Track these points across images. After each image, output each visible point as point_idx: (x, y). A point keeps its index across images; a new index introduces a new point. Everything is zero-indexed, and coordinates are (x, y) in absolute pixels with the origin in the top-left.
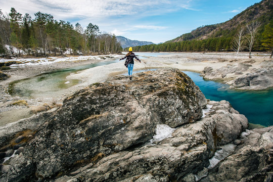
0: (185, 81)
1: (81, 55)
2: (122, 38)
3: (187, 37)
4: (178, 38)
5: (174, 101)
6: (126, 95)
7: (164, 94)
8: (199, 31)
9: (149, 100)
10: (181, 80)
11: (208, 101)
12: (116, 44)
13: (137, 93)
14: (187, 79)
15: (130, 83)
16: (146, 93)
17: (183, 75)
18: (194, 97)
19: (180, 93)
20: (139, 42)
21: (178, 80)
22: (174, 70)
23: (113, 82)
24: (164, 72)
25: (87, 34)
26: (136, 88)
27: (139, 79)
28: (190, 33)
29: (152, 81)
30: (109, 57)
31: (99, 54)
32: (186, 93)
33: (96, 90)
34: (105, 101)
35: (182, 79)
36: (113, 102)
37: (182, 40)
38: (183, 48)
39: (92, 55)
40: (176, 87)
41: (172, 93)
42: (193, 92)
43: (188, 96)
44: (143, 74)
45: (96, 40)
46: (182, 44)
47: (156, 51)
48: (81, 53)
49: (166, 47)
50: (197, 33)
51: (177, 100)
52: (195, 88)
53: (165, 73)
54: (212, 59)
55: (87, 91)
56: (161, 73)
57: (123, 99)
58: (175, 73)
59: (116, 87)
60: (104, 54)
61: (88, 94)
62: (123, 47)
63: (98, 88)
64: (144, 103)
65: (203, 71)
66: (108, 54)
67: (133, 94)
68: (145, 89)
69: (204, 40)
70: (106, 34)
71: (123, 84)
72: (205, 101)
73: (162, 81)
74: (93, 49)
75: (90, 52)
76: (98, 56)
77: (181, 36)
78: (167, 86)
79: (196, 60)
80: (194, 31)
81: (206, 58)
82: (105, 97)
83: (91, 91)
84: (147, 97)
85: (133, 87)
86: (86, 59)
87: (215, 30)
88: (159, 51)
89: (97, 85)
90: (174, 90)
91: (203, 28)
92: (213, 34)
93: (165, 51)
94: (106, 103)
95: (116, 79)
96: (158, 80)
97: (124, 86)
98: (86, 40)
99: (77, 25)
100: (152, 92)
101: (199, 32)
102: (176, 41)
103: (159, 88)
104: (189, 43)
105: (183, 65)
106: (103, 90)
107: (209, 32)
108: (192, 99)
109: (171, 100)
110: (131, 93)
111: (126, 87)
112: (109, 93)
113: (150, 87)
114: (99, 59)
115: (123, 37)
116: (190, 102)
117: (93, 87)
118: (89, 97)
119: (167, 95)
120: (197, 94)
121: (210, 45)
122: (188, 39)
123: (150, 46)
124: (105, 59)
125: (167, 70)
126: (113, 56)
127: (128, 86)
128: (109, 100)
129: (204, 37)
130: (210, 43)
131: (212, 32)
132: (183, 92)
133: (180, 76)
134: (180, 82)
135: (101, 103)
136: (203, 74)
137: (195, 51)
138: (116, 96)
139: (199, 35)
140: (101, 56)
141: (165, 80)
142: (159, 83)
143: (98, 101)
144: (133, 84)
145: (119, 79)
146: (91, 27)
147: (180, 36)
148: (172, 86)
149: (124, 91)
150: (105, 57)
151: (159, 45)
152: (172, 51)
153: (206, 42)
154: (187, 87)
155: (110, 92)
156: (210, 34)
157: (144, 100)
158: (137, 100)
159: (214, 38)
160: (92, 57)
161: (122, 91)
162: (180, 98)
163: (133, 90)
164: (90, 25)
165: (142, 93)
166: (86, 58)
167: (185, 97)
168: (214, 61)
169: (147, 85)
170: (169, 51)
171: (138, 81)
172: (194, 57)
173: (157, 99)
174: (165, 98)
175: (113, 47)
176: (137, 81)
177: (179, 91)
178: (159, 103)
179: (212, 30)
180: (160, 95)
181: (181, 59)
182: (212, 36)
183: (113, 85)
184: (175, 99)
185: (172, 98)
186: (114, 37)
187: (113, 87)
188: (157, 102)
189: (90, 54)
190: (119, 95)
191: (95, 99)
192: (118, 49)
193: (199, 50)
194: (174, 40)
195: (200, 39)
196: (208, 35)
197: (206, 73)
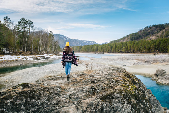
0: (134, 83)
1: (8, 54)
2: (61, 37)
3: (135, 37)
4: (124, 38)
5: (121, 106)
6: (61, 98)
7: (108, 98)
8: (147, 30)
9: (90, 105)
10: (128, 81)
11: (165, 109)
12: (53, 43)
13: (75, 96)
14: (135, 80)
15: (67, 84)
16: (87, 97)
17: (131, 76)
18: (146, 102)
19: (128, 96)
20: (80, 41)
21: (125, 81)
22: (120, 70)
23: (45, 83)
24: (108, 72)
25: (19, 29)
26: (74, 90)
27: (78, 79)
28: (137, 33)
29: (93, 82)
30: (44, 58)
31: (31, 54)
32: (136, 96)
33: (22, 92)
34: (33, 107)
35: (130, 80)
36: (44, 108)
37: (129, 40)
38: (130, 49)
39: (23, 55)
40: (123, 88)
41: (119, 95)
42: (144, 96)
43: (139, 101)
44: (84, 75)
45: (28, 37)
46: (129, 45)
47: (100, 52)
48: (8, 52)
49: (112, 48)
50: (144, 33)
51: (125, 104)
52: (146, 91)
53: (110, 73)
54: (164, 60)
55: (8, 94)
56: (105, 73)
57: (57, 104)
58: (121, 74)
59: (48, 89)
60: (38, 54)
61: (10, 97)
62: (61, 47)
63: (25, 89)
64: (84, 109)
65: (155, 75)
66: (43, 54)
67: (70, 98)
68: (86, 92)
69: (153, 41)
70: (41, 32)
71: (58, 85)
72: (160, 109)
73: (106, 82)
74: (24, 47)
75: (20, 51)
76: (30, 56)
77: (128, 36)
78: (112, 87)
79: (146, 61)
80: (141, 30)
81: (157, 60)
82: (34, 100)
83: (15, 94)
84: (88, 101)
85: (71, 89)
86: (14, 59)
87: (164, 30)
88: (103, 52)
89: (25, 85)
90: (121, 92)
91: (150, 28)
92: (163, 33)
93: (110, 52)
94: (34, 109)
95: (50, 80)
96: (100, 81)
97: (59, 87)
98: (16, 37)
99: (6, 18)
100: (93, 94)
101: (148, 32)
102: (122, 41)
103: (103, 90)
104: (137, 44)
105: (131, 67)
106: (31, 92)
107: (158, 32)
108: (143, 104)
109: (118, 105)
110: (68, 97)
111: (61, 88)
112: (39, 96)
113: (92, 88)
114: (32, 59)
115: (61, 35)
116: (142, 108)
117: (18, 88)
118: (11, 102)
119: (113, 98)
120: (149, 99)
121: (161, 46)
122: (135, 39)
123: (93, 46)
124: (38, 59)
125: (112, 70)
126: (49, 56)
127: (64, 87)
128: (38, 105)
129: (153, 38)
130: (160, 43)
131: (161, 32)
132: (131, 95)
133: (128, 77)
134: (127, 83)
135: (27, 109)
136: (155, 78)
137: (144, 52)
138: (48, 100)
139: (147, 35)
140: (34, 56)
141: (109, 81)
142: (103, 84)
143: (22, 107)
144: (71, 85)
145: (53, 79)
146: (23, 22)
147: (126, 36)
148: (118, 87)
149: (59, 94)
150: (39, 58)
151: (103, 45)
152: (118, 52)
153: (155, 42)
154: (136, 89)
155: (40, 94)
156: (160, 34)
157: (85, 105)
158: (74, 104)
159: (164, 39)
160: (22, 57)
161: (56, 94)
162: (129, 103)
163: (70, 93)
164: (23, 19)
165: (82, 96)
166: (14, 57)
167: (134, 101)
168: (167, 63)
169: (88, 86)
170: (115, 52)
171: (77, 82)
172: (143, 59)
173: (101, 103)
174: (111, 102)
175: (49, 47)
176: (75, 82)
177: (127, 93)
178: (103, 108)
179: (161, 30)
180: (103, 98)
181: (129, 61)
182: (162, 36)
183: (45, 86)
184: (123, 104)
185: (119, 102)
186: (51, 35)
187: (45, 88)
188: (100, 107)
189: (20, 54)
190: (52, 98)
191: (19, 104)
192: (55, 49)
193: (149, 51)
194: (119, 40)
195: (149, 39)
196: (157, 35)
197: (159, 77)
